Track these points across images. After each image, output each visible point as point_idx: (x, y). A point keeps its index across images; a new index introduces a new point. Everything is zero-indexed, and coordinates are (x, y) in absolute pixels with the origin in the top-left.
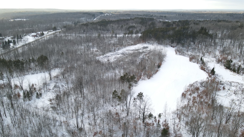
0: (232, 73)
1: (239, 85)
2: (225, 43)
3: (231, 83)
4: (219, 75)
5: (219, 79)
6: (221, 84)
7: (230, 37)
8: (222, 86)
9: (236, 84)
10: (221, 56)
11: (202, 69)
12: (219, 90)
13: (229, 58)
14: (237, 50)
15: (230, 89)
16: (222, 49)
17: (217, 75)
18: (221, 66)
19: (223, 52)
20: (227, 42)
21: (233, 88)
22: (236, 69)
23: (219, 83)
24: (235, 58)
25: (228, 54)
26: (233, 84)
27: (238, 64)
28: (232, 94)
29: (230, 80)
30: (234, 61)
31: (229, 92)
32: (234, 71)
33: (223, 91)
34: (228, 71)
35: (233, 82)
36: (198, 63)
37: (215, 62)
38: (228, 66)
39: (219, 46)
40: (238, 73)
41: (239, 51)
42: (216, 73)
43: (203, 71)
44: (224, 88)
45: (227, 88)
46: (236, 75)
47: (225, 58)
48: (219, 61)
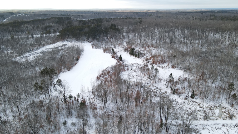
0: (134, 57)
1: (138, 65)
2: (130, 36)
3: (133, 65)
4: (125, 60)
5: (125, 63)
6: (126, 66)
7: (133, 31)
8: (127, 68)
9: (136, 65)
10: (127, 46)
11: (113, 57)
12: (125, 70)
13: (133, 46)
14: (138, 40)
15: (132, 69)
16: (128, 41)
17: (124, 60)
18: (127, 54)
19: (128, 43)
20: (132, 35)
21: (134, 68)
22: (137, 54)
23: (125, 66)
24: (137, 46)
25: (132, 44)
26: (134, 65)
27: (139, 50)
28: (133, 72)
29: (133, 63)
30: (136, 49)
31: (132, 71)
32: (136, 56)
34: (132, 56)
36: (110, 53)
37: (123, 51)
38: (132, 53)
39: (126, 39)
40: (138, 57)
41: (140, 41)
42: (123, 59)
43: (113, 59)
44: (128, 69)
45: (130, 69)
46: (137, 59)
47: (129, 48)
48: (126, 50)
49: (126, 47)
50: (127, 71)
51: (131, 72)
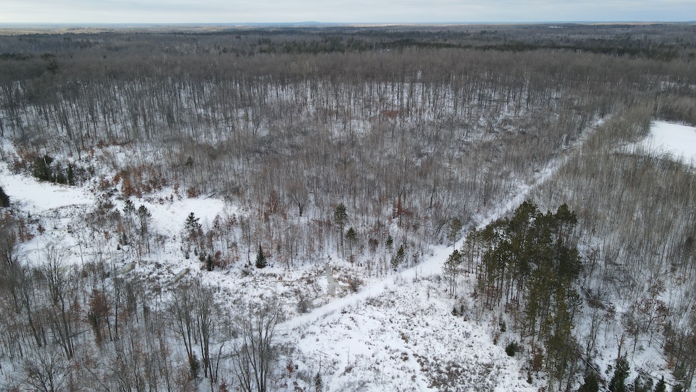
0: (58, 187)
1: (77, 210)
2: (23, 117)
3: (56, 211)
4: (23, 202)
5: (26, 210)
6: (32, 222)
7: (32, 99)
8: (36, 226)
9: (69, 211)
10: (20, 152)
12: (30, 237)
13: (43, 151)
14: (60, 128)
15: (59, 227)
16: (18, 136)
17: (18, 203)
18: (26, 179)
19: (21, 142)
20: (29, 115)
21: (65, 222)
22: (65, 174)
23: (26, 221)
24: (57, 150)
25: (37, 144)
26: (63, 212)
27: (68, 161)
28: (64, 236)
29: (54, 206)
30: (58, 157)
31: (57, 233)
32: (61, 180)
33: (42, 236)
34: (47, 186)
35: (62, 208)
37: (6, 171)
38: (45, 172)
39: (9, 128)
40: (72, 183)
41: (65, 130)
42: (12, 200)
44: (41, 230)
45: (48, 226)
46: (69, 189)
47: (30, 157)
48: (17, 168)
49: (17, 155)
50: (38, 237)
51: (54, 236)
